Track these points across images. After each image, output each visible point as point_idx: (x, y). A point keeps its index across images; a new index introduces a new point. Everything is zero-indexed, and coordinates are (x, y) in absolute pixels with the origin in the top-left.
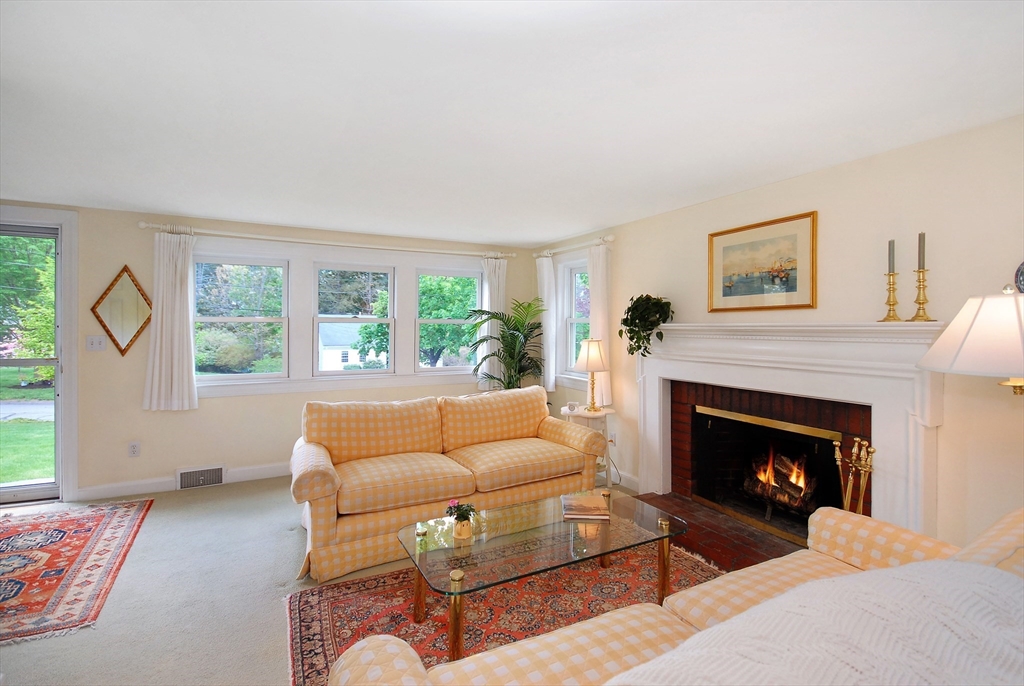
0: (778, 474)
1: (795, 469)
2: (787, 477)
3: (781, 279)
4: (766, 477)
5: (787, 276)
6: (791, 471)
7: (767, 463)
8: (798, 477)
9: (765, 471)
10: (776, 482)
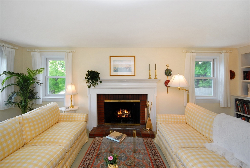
0: (122, 112)
1: (126, 111)
2: (124, 112)
3: (128, 69)
4: (120, 113)
5: (129, 69)
6: (125, 111)
7: (120, 111)
8: (126, 112)
9: (119, 112)
10: (122, 113)
